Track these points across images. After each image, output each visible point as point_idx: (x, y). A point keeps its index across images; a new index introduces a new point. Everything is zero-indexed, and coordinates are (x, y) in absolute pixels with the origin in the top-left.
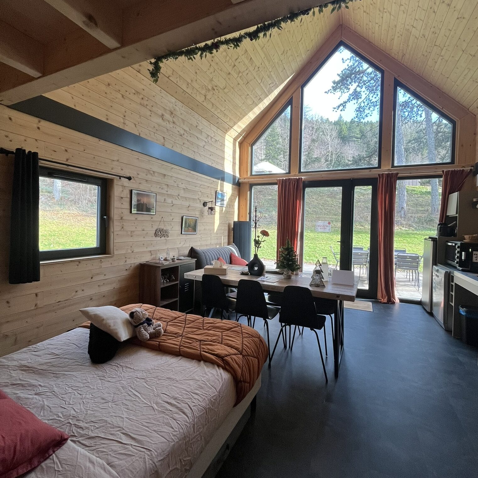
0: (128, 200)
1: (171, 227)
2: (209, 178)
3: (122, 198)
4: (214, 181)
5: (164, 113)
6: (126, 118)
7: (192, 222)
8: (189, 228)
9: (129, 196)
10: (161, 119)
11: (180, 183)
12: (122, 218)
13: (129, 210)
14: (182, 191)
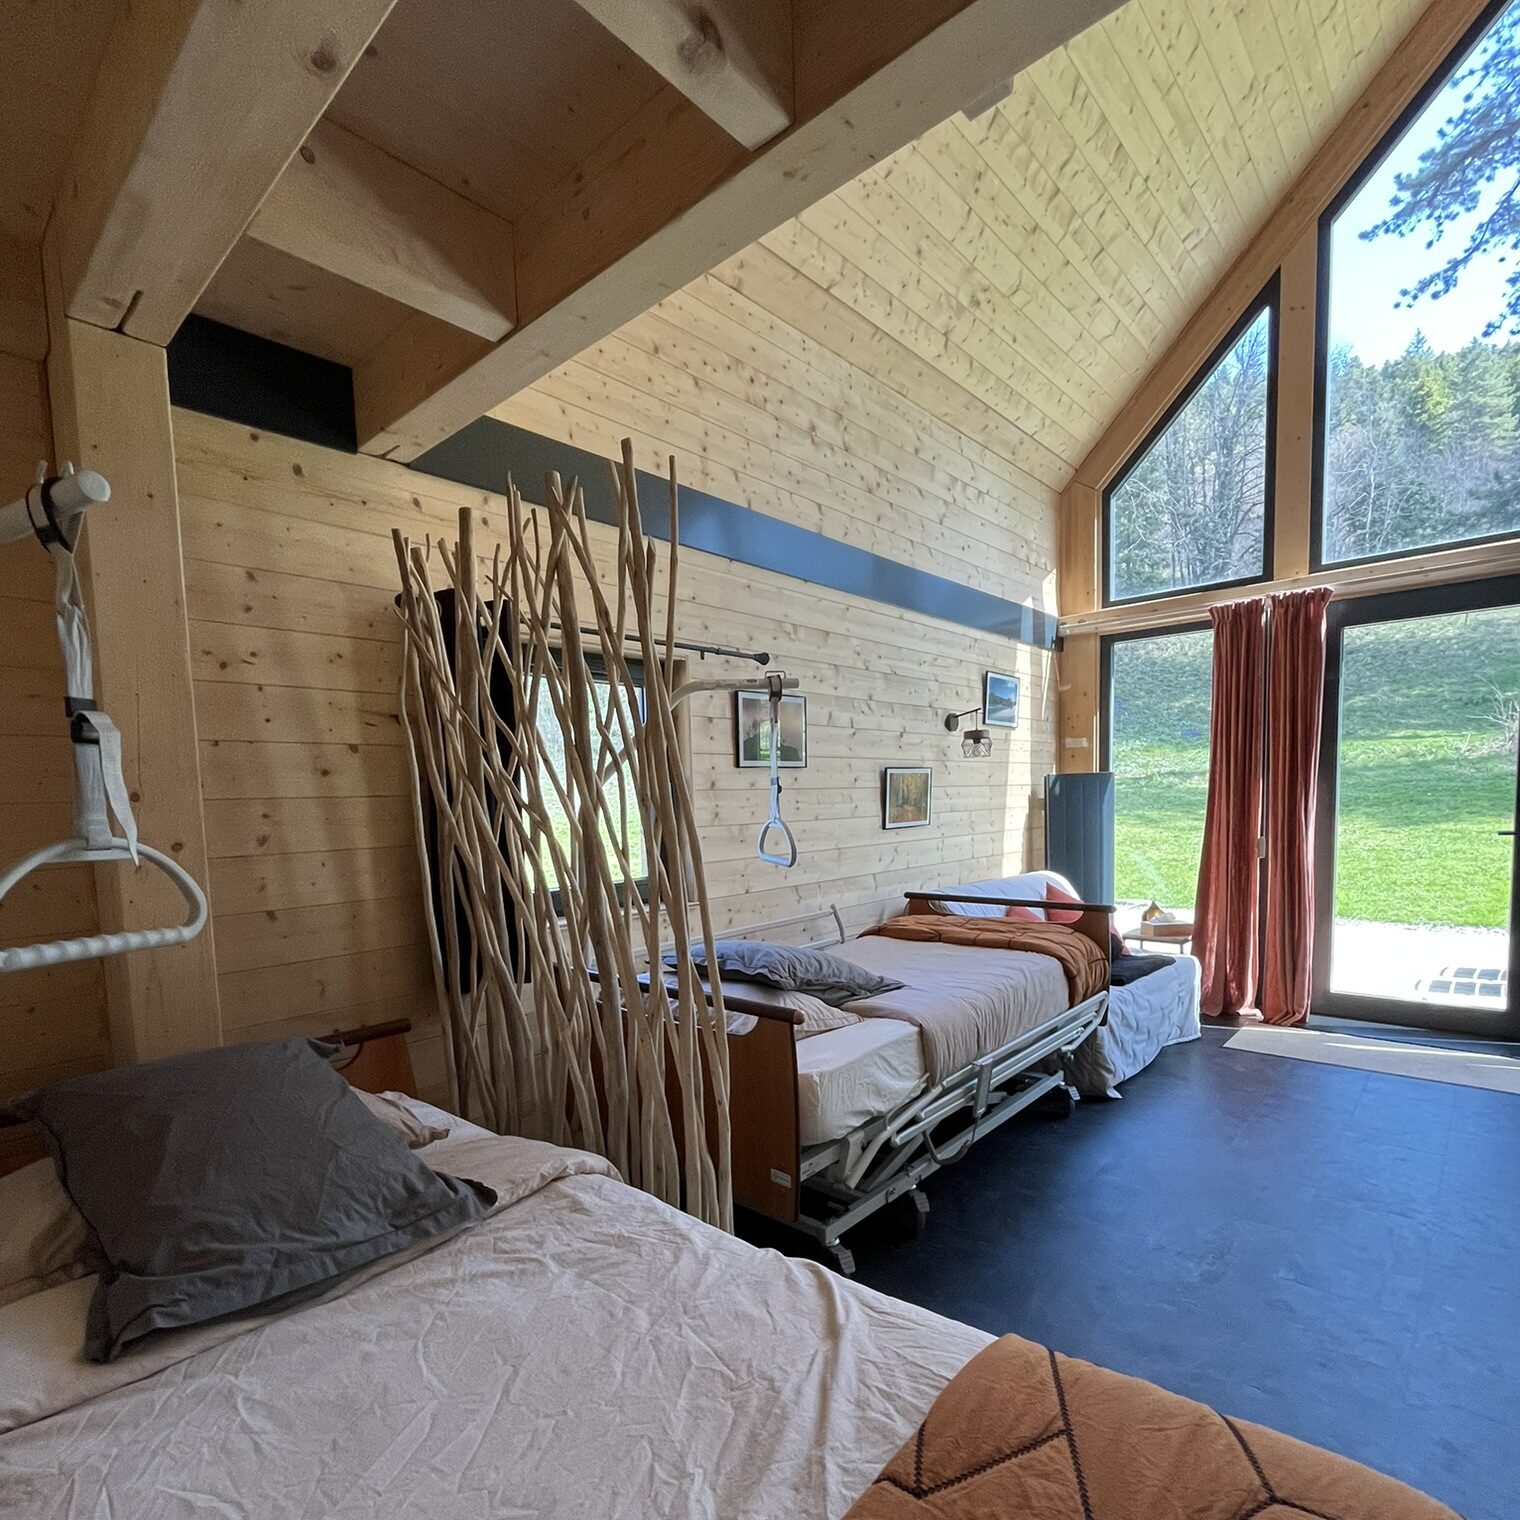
0: (728, 724)
1: (853, 805)
2: (960, 629)
3: (710, 720)
4: (976, 640)
5: (816, 421)
6: (710, 453)
7: (912, 787)
8: (906, 807)
9: (728, 713)
10: (810, 441)
11: (875, 656)
12: (713, 784)
13: (731, 759)
14: (880, 683)
